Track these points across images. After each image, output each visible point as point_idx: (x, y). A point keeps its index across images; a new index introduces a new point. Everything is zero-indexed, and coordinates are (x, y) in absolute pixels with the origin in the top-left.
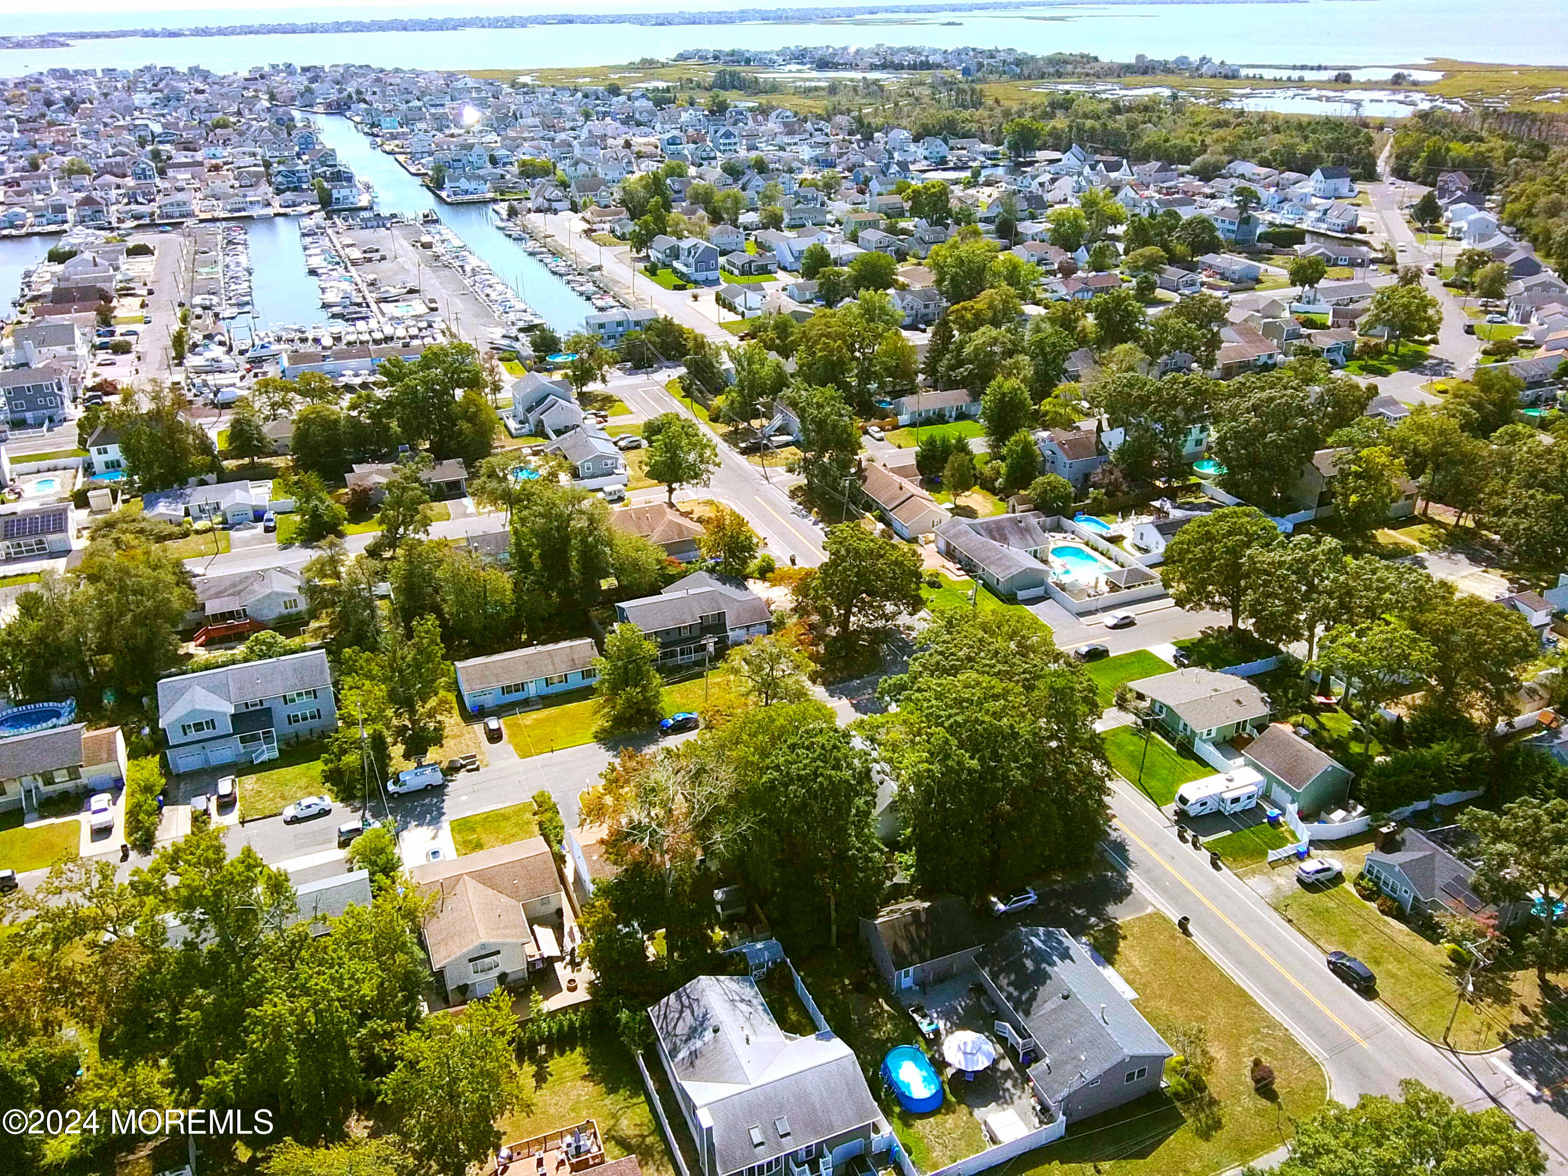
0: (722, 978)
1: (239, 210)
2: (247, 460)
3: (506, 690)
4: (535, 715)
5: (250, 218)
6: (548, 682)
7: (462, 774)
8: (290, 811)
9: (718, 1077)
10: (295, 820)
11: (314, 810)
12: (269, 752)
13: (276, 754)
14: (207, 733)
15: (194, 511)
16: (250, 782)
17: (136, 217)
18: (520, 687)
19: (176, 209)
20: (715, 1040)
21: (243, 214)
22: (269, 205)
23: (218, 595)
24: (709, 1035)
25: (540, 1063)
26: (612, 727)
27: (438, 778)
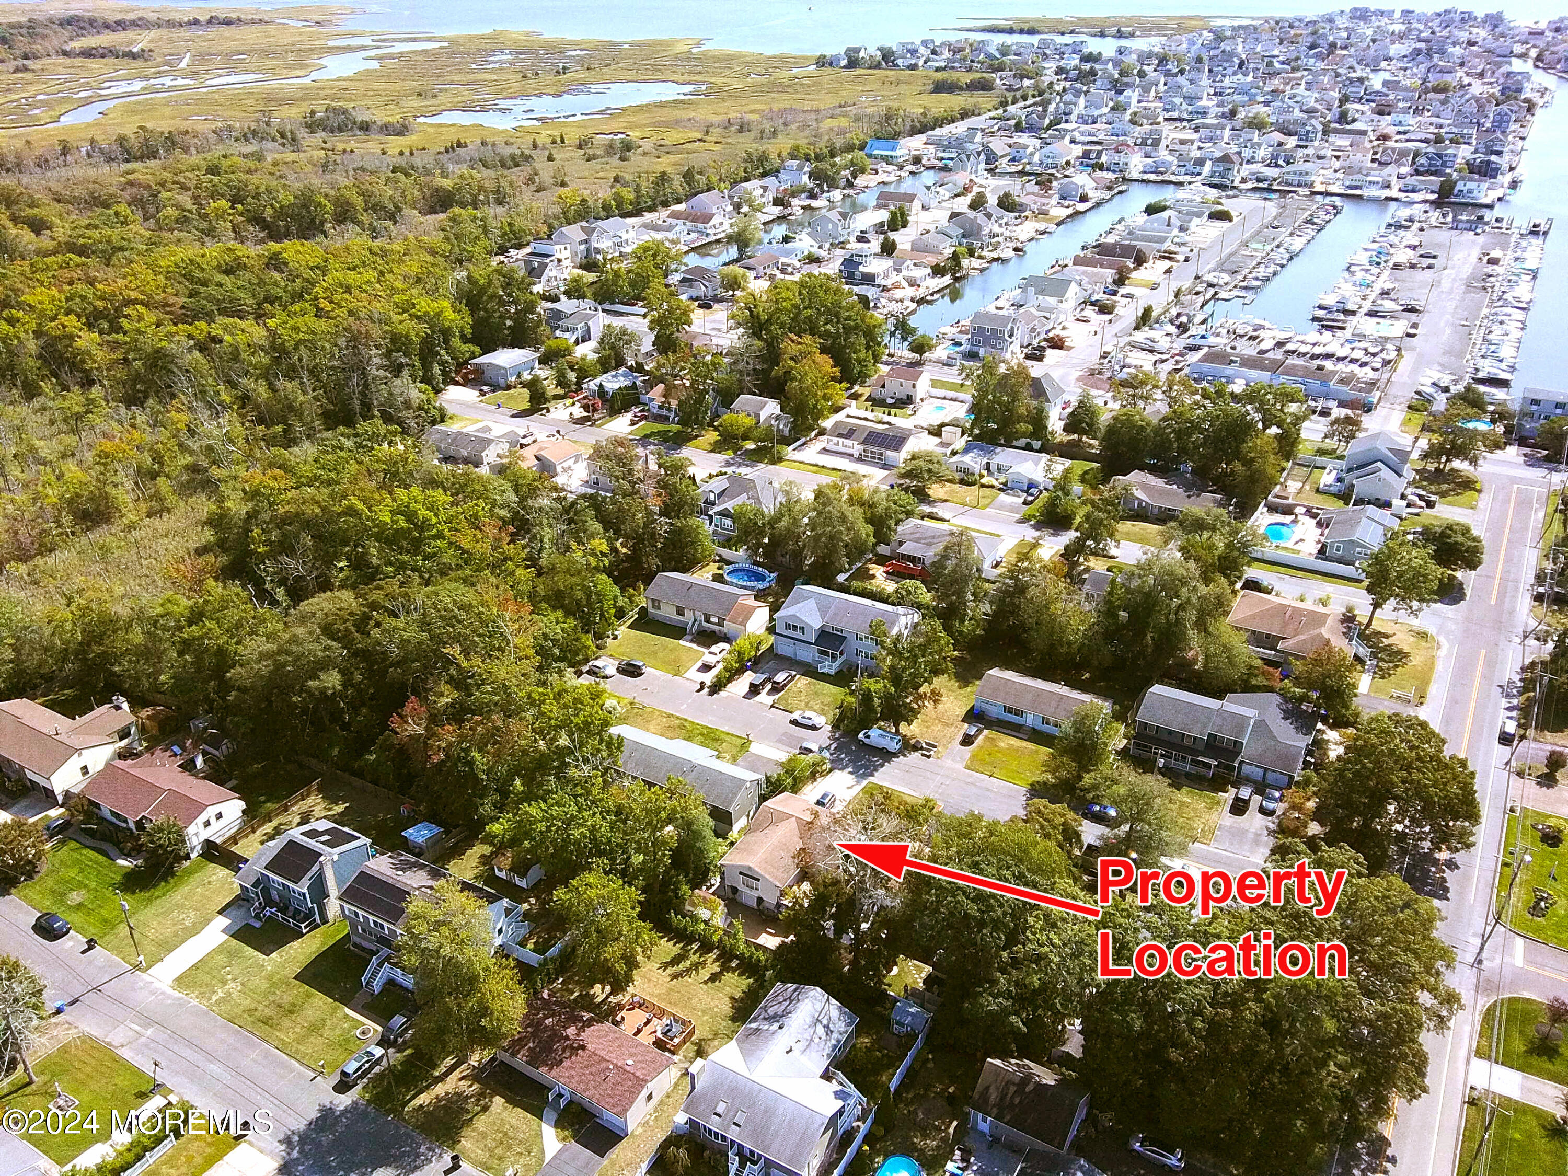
0: (833, 1001)
1: (1356, 188)
2: (1075, 437)
3: (1009, 710)
4: (1014, 741)
5: (1360, 197)
6: (1045, 721)
7: (917, 754)
8: (796, 715)
9: (746, 1054)
10: (795, 722)
11: (809, 723)
12: (829, 667)
13: (833, 672)
14: (798, 634)
15: (993, 468)
16: (802, 682)
17: (1259, 180)
18: (1020, 713)
19: (1297, 178)
20: (774, 1032)
21: (1358, 192)
22: (1388, 187)
23: (918, 540)
24: (776, 1026)
25: (725, 968)
26: (1054, 785)
27: (894, 746)
